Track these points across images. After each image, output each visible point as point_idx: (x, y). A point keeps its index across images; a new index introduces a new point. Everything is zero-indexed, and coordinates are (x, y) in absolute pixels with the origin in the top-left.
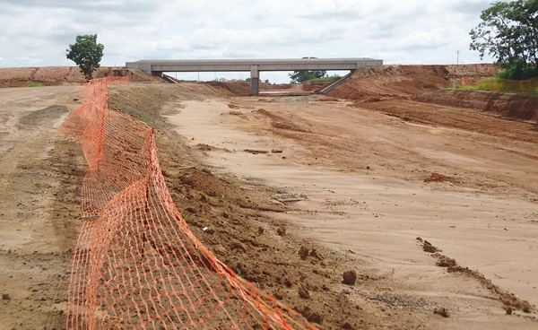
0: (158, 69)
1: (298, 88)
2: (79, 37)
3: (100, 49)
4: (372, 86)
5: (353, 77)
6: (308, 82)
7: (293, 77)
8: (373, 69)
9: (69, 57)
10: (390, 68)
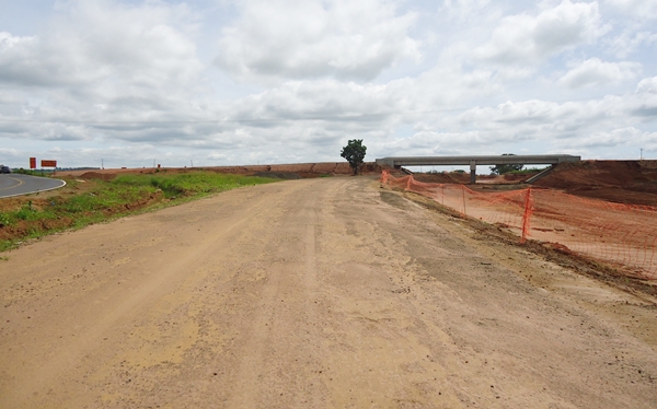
0: (399, 164)
1: (501, 178)
2: (350, 141)
3: (364, 148)
4: (576, 177)
5: (556, 170)
6: (509, 174)
7: (493, 170)
8: (573, 163)
9: (342, 155)
10: (588, 162)
